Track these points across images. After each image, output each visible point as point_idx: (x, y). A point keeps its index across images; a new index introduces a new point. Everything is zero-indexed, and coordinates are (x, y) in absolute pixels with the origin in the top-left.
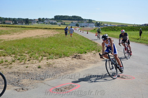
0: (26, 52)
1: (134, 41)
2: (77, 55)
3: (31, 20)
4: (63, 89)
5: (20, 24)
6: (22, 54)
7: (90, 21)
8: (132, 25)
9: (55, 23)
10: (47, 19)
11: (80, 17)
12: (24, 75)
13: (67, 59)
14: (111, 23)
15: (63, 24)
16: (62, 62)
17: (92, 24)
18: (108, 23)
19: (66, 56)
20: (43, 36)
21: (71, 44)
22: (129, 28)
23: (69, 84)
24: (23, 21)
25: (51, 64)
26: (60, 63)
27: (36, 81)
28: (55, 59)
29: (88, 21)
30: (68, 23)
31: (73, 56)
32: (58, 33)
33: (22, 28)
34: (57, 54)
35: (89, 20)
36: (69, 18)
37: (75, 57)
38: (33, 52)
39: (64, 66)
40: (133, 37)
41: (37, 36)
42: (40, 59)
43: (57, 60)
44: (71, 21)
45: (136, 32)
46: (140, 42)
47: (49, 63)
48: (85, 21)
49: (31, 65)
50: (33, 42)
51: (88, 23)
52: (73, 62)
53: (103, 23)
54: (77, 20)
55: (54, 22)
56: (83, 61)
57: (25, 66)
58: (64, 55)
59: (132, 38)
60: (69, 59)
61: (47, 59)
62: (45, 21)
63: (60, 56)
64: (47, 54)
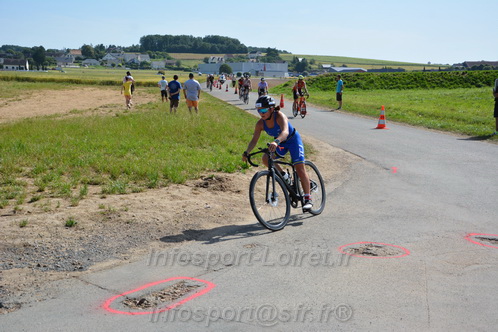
0: (28, 170)
1: (421, 124)
2: (211, 178)
3: (54, 53)
4: (151, 299)
5: (10, 67)
6: (10, 178)
7: (272, 55)
8: (420, 65)
9: (143, 63)
10: (112, 49)
11: (236, 42)
12: (9, 254)
13: (175, 192)
14: (344, 62)
15: (175, 66)
16: (156, 203)
17: (278, 66)
18: (333, 60)
19: (174, 182)
20: (95, 112)
21: (198, 138)
22: (409, 77)
23: (175, 282)
24: (23, 58)
25: (114, 212)
26: (148, 205)
27: (56, 275)
28: (134, 192)
29: (264, 54)
30: (192, 64)
31: (200, 180)
32: (154, 100)
33: (20, 84)
34: (143, 176)
35: (269, 51)
36: (195, 44)
37: (207, 184)
38: (52, 169)
39: (161, 219)
40: (421, 108)
41: (74, 111)
42: (75, 193)
43: (139, 197)
44: (203, 56)
45: (430, 91)
46: (442, 128)
47: (107, 208)
48: (253, 55)
49: (39, 216)
50: (57, 134)
51: (263, 60)
52: (197, 201)
53: (317, 63)
54: (222, 51)
55: (140, 58)
56: (235, 197)
57: (18, 220)
58: (166, 177)
59: (415, 112)
60: (185, 190)
61: (103, 192)
62: (108, 57)
63: (150, 180)
64: (106, 176)
